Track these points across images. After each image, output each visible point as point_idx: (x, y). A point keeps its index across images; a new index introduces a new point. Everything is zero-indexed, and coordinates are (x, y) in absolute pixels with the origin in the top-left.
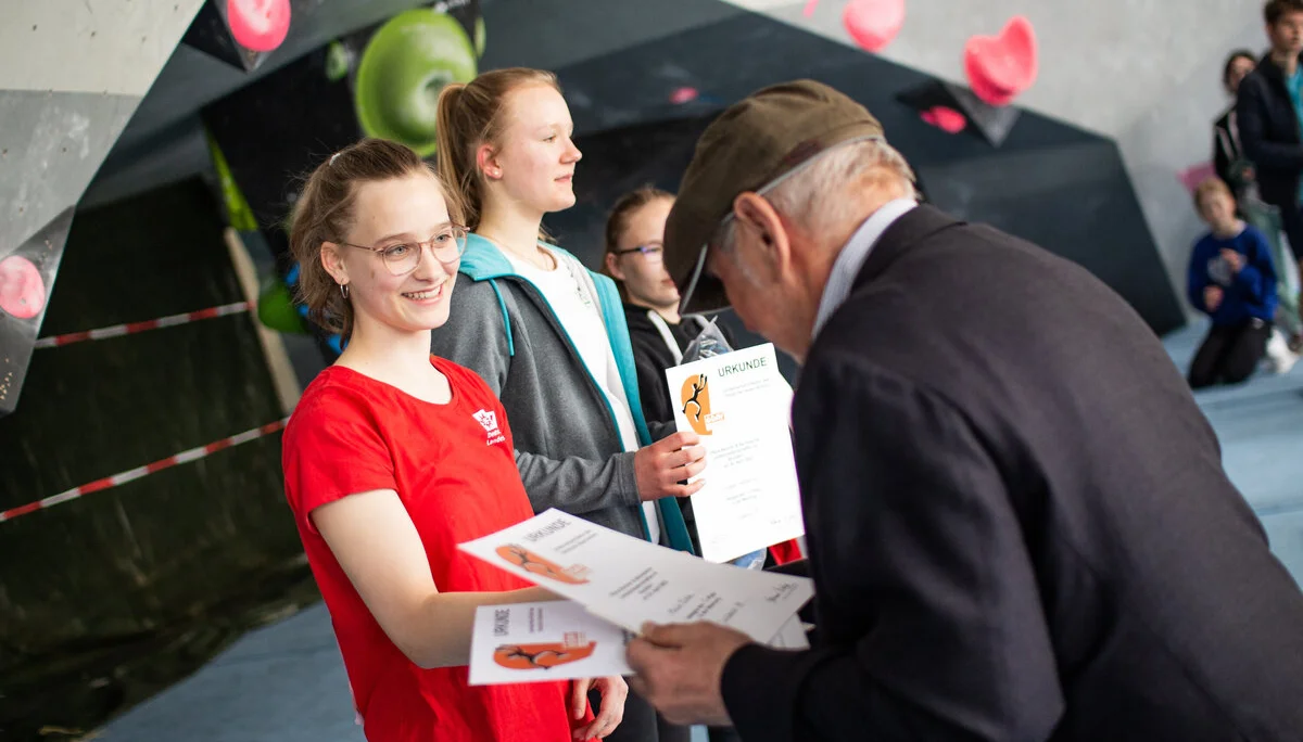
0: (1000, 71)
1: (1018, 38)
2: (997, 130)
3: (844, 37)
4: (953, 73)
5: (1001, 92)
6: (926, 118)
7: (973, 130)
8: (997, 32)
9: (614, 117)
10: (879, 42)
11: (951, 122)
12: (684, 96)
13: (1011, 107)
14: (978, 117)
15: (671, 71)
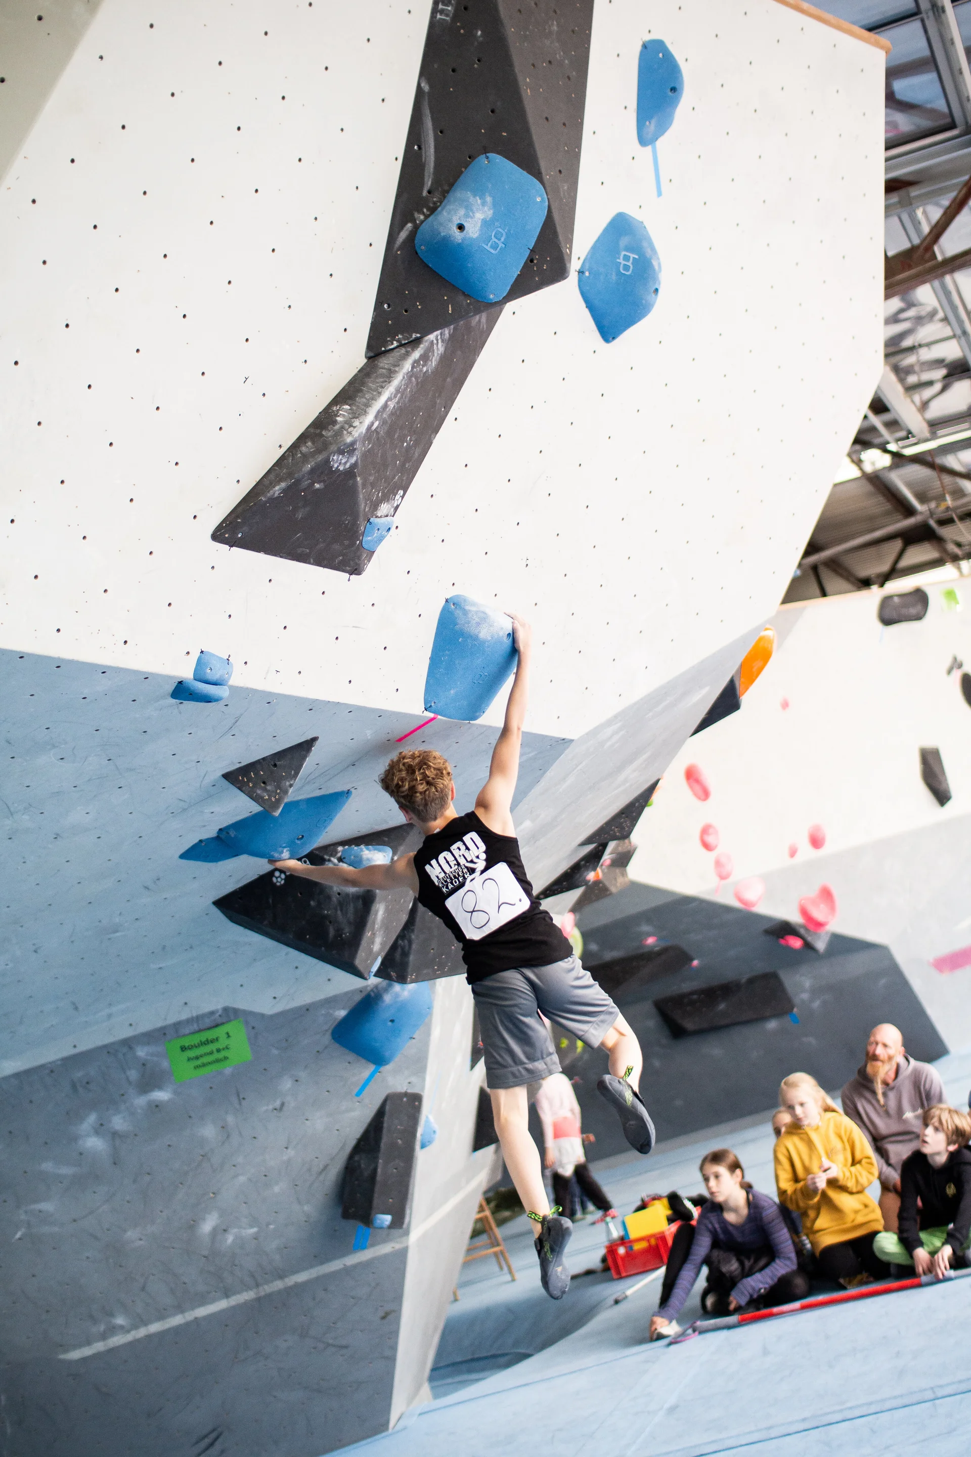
0: (819, 914)
1: (826, 895)
2: (821, 945)
3: (735, 904)
4: (794, 917)
5: (819, 925)
6: (782, 942)
7: (808, 946)
8: (812, 891)
9: (610, 955)
10: (753, 905)
11: (796, 943)
12: (651, 941)
13: (827, 933)
14: (809, 939)
15: (645, 928)
